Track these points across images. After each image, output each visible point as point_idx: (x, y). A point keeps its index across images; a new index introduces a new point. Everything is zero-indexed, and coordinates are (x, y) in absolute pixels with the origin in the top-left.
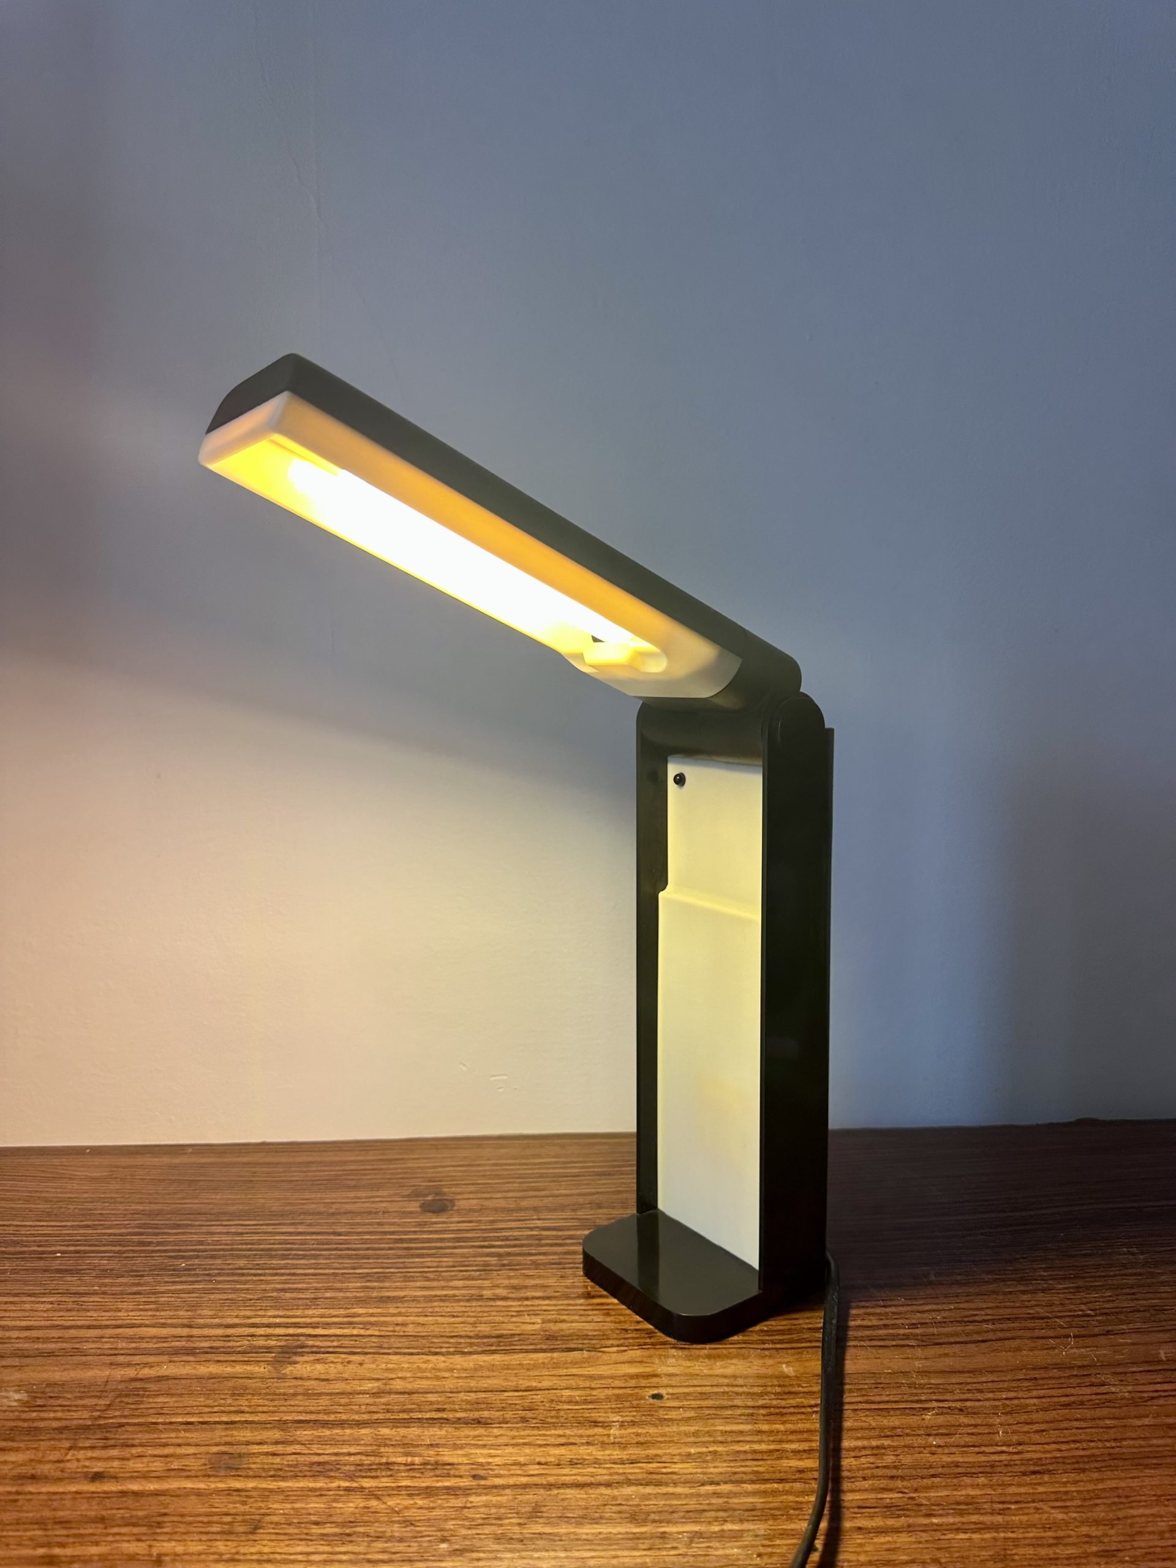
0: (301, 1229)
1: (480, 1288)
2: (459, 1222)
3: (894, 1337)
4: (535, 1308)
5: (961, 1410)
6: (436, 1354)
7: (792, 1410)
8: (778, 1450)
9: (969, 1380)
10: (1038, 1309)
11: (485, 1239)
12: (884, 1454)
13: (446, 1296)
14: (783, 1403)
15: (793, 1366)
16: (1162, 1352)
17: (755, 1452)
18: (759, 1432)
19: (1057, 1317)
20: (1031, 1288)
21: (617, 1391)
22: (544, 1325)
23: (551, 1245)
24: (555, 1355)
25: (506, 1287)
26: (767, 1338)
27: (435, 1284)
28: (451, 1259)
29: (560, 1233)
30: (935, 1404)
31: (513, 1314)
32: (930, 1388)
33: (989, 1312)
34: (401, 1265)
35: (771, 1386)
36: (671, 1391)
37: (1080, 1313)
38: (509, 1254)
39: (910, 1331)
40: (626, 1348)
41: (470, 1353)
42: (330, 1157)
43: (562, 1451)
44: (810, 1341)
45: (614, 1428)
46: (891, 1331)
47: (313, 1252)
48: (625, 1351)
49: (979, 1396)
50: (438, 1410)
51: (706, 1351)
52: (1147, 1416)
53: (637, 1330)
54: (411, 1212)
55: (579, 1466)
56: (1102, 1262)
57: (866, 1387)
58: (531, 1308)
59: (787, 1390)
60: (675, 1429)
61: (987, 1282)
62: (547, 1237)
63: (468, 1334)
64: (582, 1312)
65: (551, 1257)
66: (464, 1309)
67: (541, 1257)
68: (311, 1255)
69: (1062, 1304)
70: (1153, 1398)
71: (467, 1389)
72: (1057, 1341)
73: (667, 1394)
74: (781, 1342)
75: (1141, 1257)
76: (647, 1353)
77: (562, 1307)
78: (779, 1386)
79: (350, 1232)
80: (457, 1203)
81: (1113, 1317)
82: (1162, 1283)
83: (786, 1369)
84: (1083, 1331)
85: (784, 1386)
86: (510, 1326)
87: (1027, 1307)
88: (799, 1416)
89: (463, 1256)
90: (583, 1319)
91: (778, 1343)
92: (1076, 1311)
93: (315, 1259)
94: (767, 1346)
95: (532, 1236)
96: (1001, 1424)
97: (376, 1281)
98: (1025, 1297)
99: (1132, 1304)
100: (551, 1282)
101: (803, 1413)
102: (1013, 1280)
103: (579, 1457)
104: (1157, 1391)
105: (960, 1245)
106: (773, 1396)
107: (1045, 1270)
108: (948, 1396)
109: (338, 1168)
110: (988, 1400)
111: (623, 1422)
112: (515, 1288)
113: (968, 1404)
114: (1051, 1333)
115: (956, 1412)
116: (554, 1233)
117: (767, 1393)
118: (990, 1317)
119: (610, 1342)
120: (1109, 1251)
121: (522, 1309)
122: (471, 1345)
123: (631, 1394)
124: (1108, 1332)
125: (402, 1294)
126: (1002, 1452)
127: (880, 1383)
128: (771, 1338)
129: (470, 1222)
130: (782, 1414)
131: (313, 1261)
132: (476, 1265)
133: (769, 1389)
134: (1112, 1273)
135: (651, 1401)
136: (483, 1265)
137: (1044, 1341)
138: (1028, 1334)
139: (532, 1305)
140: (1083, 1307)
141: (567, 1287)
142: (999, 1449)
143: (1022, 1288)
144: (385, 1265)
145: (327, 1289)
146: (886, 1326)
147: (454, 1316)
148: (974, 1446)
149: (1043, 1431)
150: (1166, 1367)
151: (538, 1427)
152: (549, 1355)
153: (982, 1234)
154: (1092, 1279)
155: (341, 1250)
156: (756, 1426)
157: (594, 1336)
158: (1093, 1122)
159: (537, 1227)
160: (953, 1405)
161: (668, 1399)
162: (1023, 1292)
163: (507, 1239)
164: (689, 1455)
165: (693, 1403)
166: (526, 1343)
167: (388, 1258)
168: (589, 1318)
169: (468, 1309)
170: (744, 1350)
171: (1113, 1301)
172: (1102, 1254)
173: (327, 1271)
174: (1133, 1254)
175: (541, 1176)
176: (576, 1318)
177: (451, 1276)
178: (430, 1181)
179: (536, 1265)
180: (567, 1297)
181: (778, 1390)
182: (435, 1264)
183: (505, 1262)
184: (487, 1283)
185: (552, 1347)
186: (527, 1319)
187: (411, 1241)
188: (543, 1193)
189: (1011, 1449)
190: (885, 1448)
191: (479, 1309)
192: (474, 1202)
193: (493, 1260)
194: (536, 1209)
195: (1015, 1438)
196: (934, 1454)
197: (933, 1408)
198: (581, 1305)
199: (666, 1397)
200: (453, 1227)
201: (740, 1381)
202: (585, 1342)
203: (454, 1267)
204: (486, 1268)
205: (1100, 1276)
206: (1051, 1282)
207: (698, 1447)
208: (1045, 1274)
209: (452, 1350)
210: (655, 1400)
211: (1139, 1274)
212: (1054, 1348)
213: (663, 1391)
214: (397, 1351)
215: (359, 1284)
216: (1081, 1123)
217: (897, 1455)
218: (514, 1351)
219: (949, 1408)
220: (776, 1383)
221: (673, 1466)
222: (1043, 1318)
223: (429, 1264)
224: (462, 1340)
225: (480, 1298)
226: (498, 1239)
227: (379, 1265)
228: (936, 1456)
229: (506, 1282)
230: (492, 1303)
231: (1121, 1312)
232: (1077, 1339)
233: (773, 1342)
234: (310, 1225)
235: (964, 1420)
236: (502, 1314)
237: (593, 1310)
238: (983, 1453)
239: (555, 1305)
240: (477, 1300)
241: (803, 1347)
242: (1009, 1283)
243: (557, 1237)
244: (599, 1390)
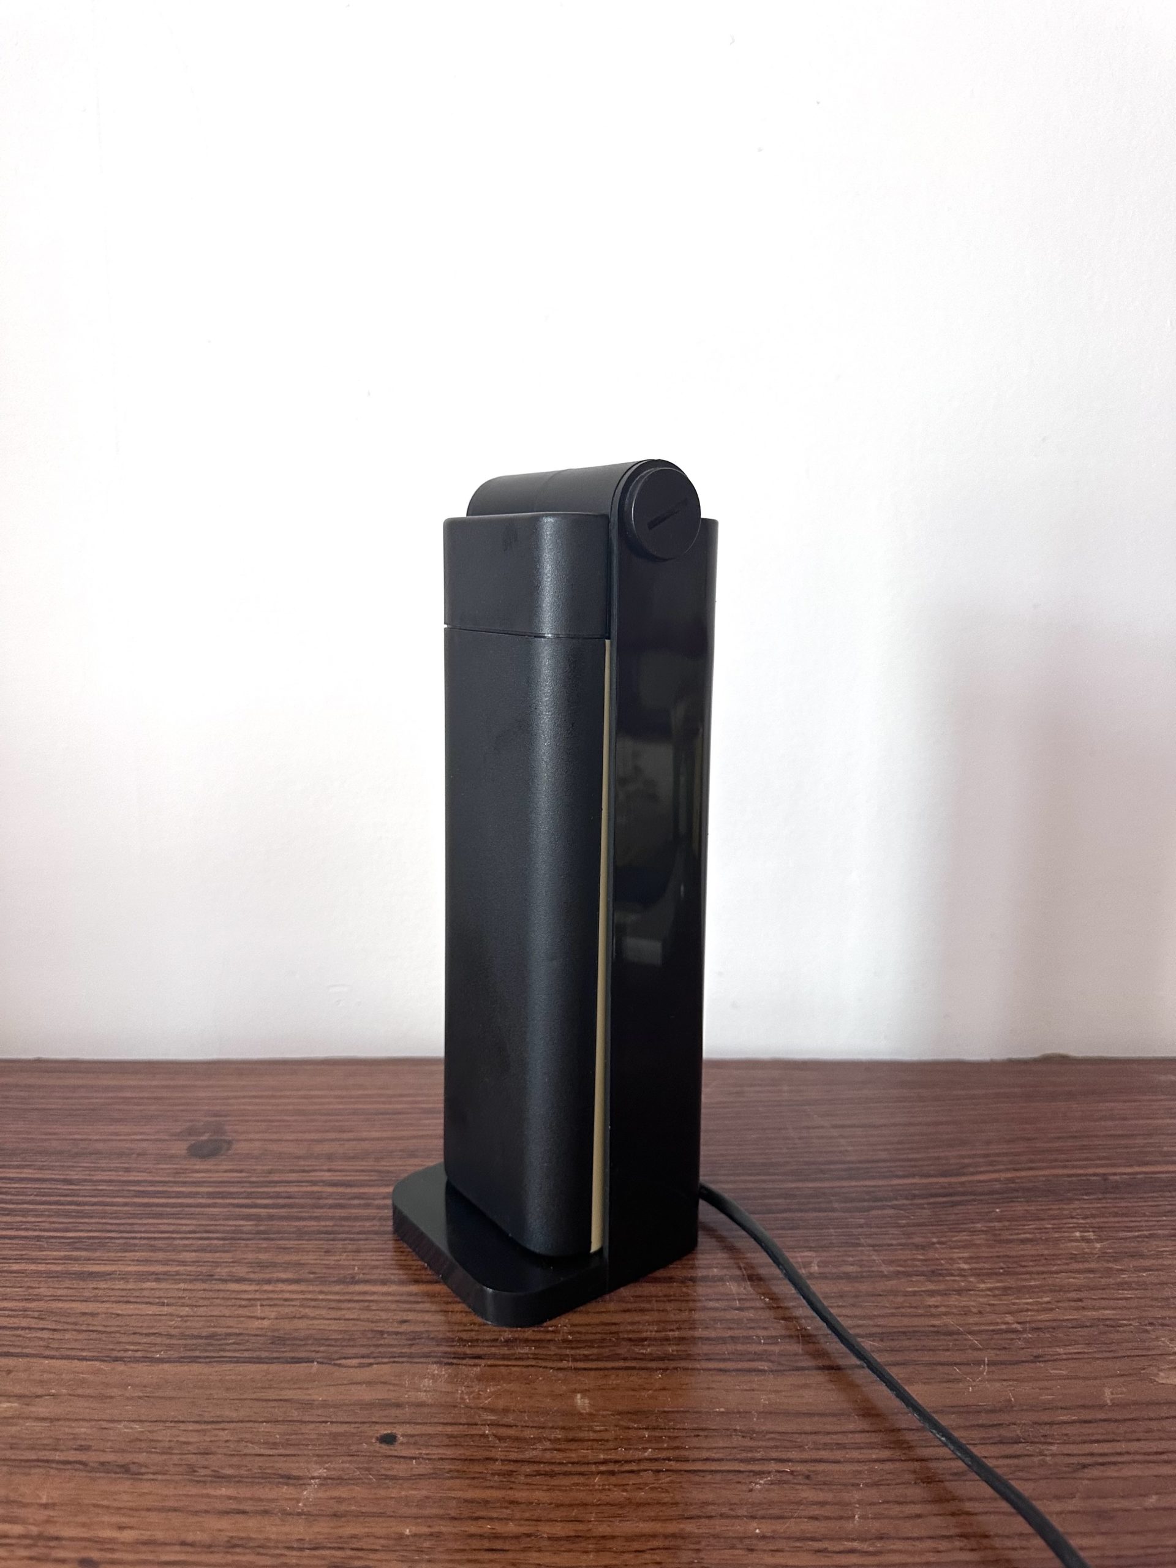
0: (27, 1173)
1: (217, 1264)
2: (226, 1171)
3: (741, 1356)
4: (275, 1296)
5: (808, 1477)
6: (116, 1359)
7: (569, 1468)
8: (529, 1535)
9: (829, 1428)
10: (948, 1320)
11: (249, 1195)
12: (678, 1548)
13: (165, 1273)
14: (558, 1456)
15: (590, 1398)
16: (1107, 1391)
17: (496, 1537)
18: (512, 1502)
19: (969, 1333)
20: (942, 1287)
21: (335, 1429)
22: (275, 1322)
23: (331, 1207)
24: (274, 1367)
25: (250, 1264)
26: (568, 1352)
27: (160, 1256)
28: (194, 1222)
29: (348, 1190)
30: (773, 1466)
31: (244, 1303)
32: (772, 1439)
33: (881, 1321)
34: (129, 1228)
35: (552, 1428)
36: (410, 1430)
37: (1004, 1327)
38: (271, 1217)
39: (766, 1347)
40: (372, 1361)
41: (161, 1361)
42: (106, 1081)
43: (224, 1523)
44: (625, 1359)
45: (310, 1488)
46: (740, 1347)
47: (25, 1206)
48: (371, 1364)
49: (839, 1454)
50: (81, 1449)
51: (478, 1369)
52: (1072, 1496)
53: (397, 1333)
54: (172, 1157)
55: (238, 1550)
56: (1046, 1252)
57: (683, 1433)
58: (271, 1295)
59: (571, 1435)
60: (394, 1493)
61: (886, 1276)
62: (330, 1196)
63: (173, 1332)
64: (333, 1305)
65: (323, 1223)
66: (181, 1294)
67: (313, 1223)
68: (21, 1210)
69: (980, 1312)
70: (1084, 1466)
71: (134, 1417)
72: (965, 1368)
73: (403, 1435)
74: (586, 1358)
75: (1098, 1245)
76: (397, 1368)
77: (309, 1296)
78: (563, 1428)
79: (85, 1180)
80: (235, 1146)
81: (1048, 1335)
82: (1122, 1285)
83: (581, 1402)
84: (1004, 1356)
85: (571, 1429)
86: (230, 1322)
87: (933, 1316)
88: (576, 1479)
89: (213, 1217)
90: (334, 1314)
91: (580, 1360)
92: (997, 1324)
93: (23, 1216)
94: (564, 1364)
95: (313, 1192)
96: (859, 1502)
97: (86, 1250)
98: (932, 1301)
99: (1076, 1315)
100: (310, 1258)
101: (582, 1474)
102: (922, 1274)
103: (243, 1535)
104: (1092, 1454)
105: (862, 1221)
106: (548, 1445)
107: (966, 1260)
108: (793, 1454)
109: (111, 1095)
110: (852, 1461)
111: (325, 1479)
112: (262, 1265)
113: (821, 1467)
114: (957, 1357)
115: (800, 1479)
116: (341, 1190)
117: (539, 1440)
118: (879, 1330)
119: (351, 1351)
120: (1056, 1235)
121: (257, 1296)
122: (170, 1347)
123: (353, 1435)
124: (1036, 1357)
125: (109, 1268)
126: (852, 1551)
127: (703, 1430)
128: (573, 1352)
129: (241, 1171)
130: (552, 1475)
131: (19, 1219)
132: (223, 1232)
133: (546, 1433)
134: (1055, 1268)
135: (378, 1446)
136: (233, 1232)
137: (946, 1369)
138: (927, 1357)
139: (273, 1291)
140: (1009, 1318)
141: (328, 1267)
142: (849, 1545)
143: (931, 1287)
144: (109, 1227)
145: (19, 1259)
146: (734, 1339)
147: (163, 1304)
148: (813, 1539)
149: (919, 1516)
150: (1110, 1415)
151: (204, 1482)
152: (265, 1367)
153: (893, 1207)
154: (1027, 1276)
155: (62, 1204)
156: (510, 1492)
157: (336, 1340)
158: (1063, 1061)
159: (323, 1181)
160: (799, 1468)
161: (402, 1444)
162: (932, 1293)
163: (278, 1196)
164: (401, 1537)
165: (435, 1451)
166: (242, 1347)
167: (116, 1218)
168: (338, 1314)
169: (186, 1294)
170: (532, 1369)
171: (1052, 1309)
172: (1047, 1240)
173: (30, 1233)
174: (1088, 1241)
175: (355, 1112)
176: (324, 1312)
177: (185, 1245)
178: (216, 1115)
179: (301, 1234)
180: (323, 1280)
181: (559, 1434)
182: (172, 1228)
183: (262, 1228)
184: (227, 1257)
185: (275, 1355)
186: (259, 1311)
187: (155, 1194)
188: (345, 1136)
189: (865, 1546)
190: (683, 1538)
191: (201, 1294)
192: (257, 1144)
193: (248, 1225)
194: (330, 1157)
195: (875, 1526)
196: (752, 1550)
197: (769, 1473)
198: (337, 1293)
199: (401, 1439)
200: (216, 1177)
201: (510, 1419)
202: (322, 1349)
203: (195, 1232)
204: (235, 1236)
205: (1038, 1273)
206: (972, 1279)
207: (417, 1524)
208: (966, 1266)
209: (139, 1354)
210: (384, 1446)
211: (1091, 1271)
212: (958, 1381)
213: (399, 1431)
214: (69, 1353)
215: (62, 1254)
216: (1047, 1060)
217: (698, 1550)
218: (221, 1360)
219: (792, 1472)
220: (561, 1424)
221: (372, 1556)
222: (951, 1333)
223: (163, 1228)
224: (159, 1340)
225: (210, 1277)
226: (268, 1196)
227: (100, 1227)
228: (754, 1555)
229: (250, 1256)
230: (222, 1286)
231: (1059, 1327)
232: (993, 1368)
233: (575, 1360)
234: (41, 1168)
235: (808, 1494)
236: (229, 1303)
237: (350, 1301)
238: (825, 1550)
239: (302, 1292)
240: (204, 1281)
241: (613, 1368)
242: (914, 1279)
243: (343, 1196)
244: (312, 1426)
